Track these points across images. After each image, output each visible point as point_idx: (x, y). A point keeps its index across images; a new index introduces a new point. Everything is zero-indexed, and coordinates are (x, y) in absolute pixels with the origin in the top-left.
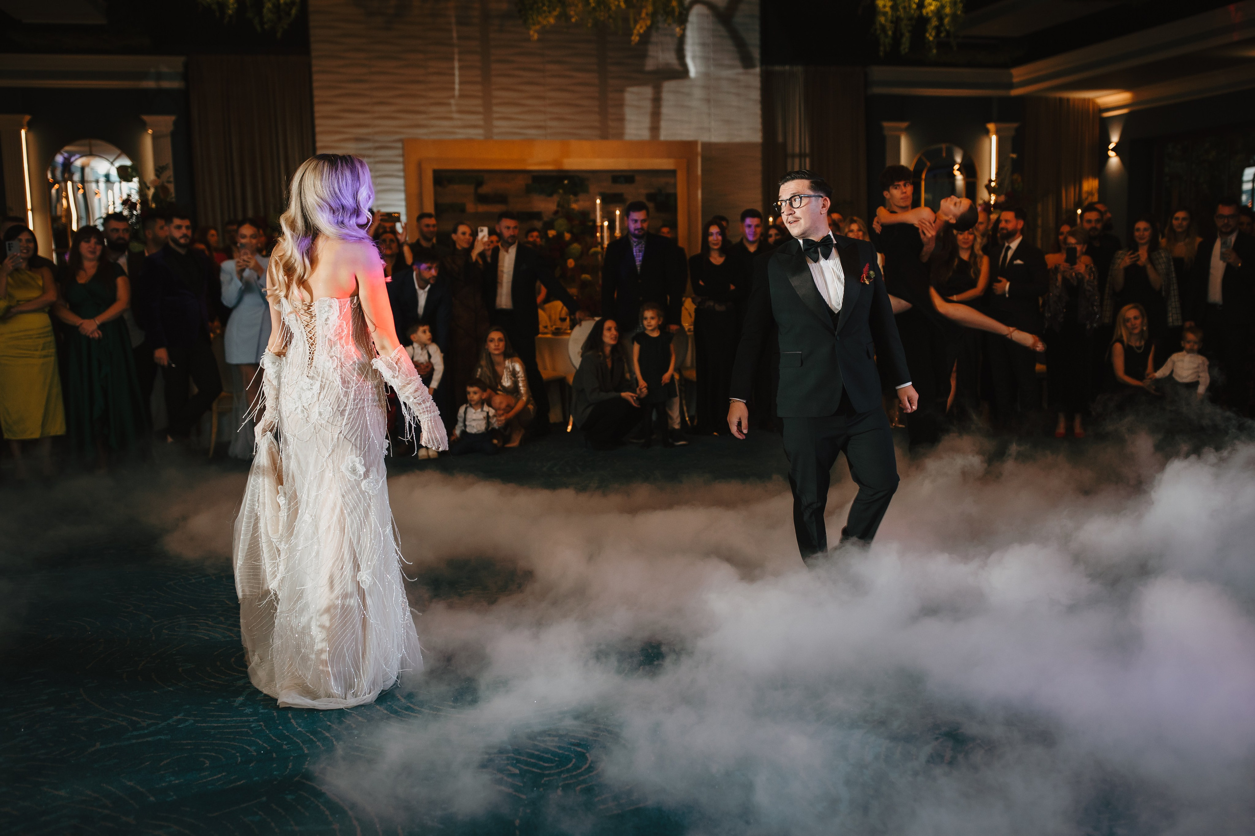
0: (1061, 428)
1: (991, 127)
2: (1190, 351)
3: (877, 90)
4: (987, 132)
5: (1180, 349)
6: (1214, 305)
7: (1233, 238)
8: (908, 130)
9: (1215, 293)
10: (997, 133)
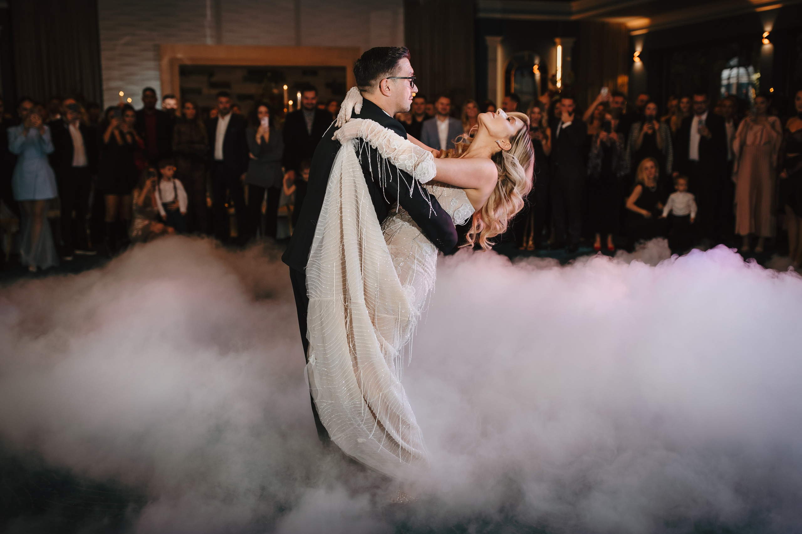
0: (597, 244)
1: (558, 40)
2: (681, 191)
3: (482, 15)
4: (555, 45)
5: (674, 191)
6: (693, 162)
7: (704, 117)
8: (503, 43)
9: (694, 153)
10: (562, 45)
